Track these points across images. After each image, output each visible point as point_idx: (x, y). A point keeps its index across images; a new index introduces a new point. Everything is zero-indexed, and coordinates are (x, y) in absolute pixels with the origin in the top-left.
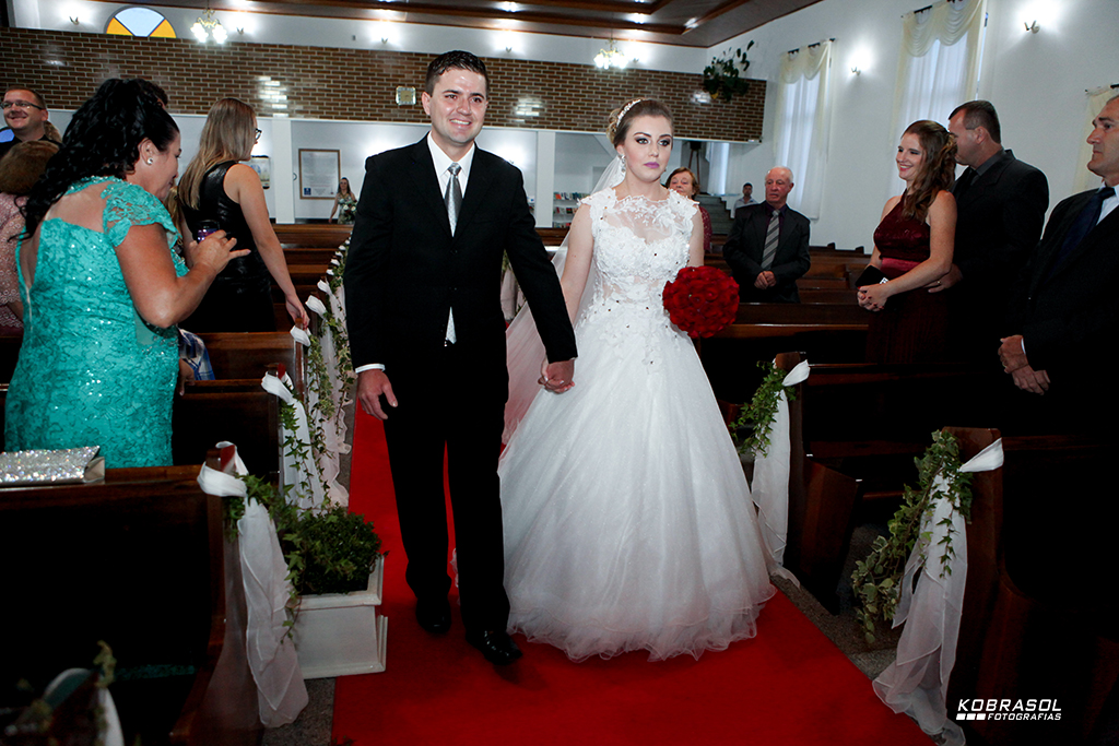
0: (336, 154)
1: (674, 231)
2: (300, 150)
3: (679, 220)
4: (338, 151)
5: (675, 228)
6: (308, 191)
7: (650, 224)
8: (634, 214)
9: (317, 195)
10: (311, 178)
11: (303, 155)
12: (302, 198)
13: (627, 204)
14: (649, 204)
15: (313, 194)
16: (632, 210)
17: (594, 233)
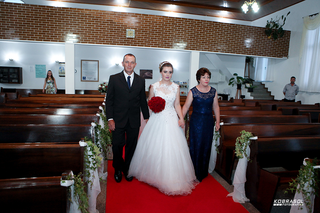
0: (97, 62)
1: (172, 92)
2: (82, 60)
3: (174, 89)
4: (98, 61)
5: (172, 91)
6: (84, 78)
7: (167, 90)
8: (163, 88)
9: (88, 80)
10: (86, 72)
11: (83, 63)
12: (81, 81)
13: (162, 85)
14: (167, 86)
15: (87, 79)
16: (163, 87)
17: (154, 92)
